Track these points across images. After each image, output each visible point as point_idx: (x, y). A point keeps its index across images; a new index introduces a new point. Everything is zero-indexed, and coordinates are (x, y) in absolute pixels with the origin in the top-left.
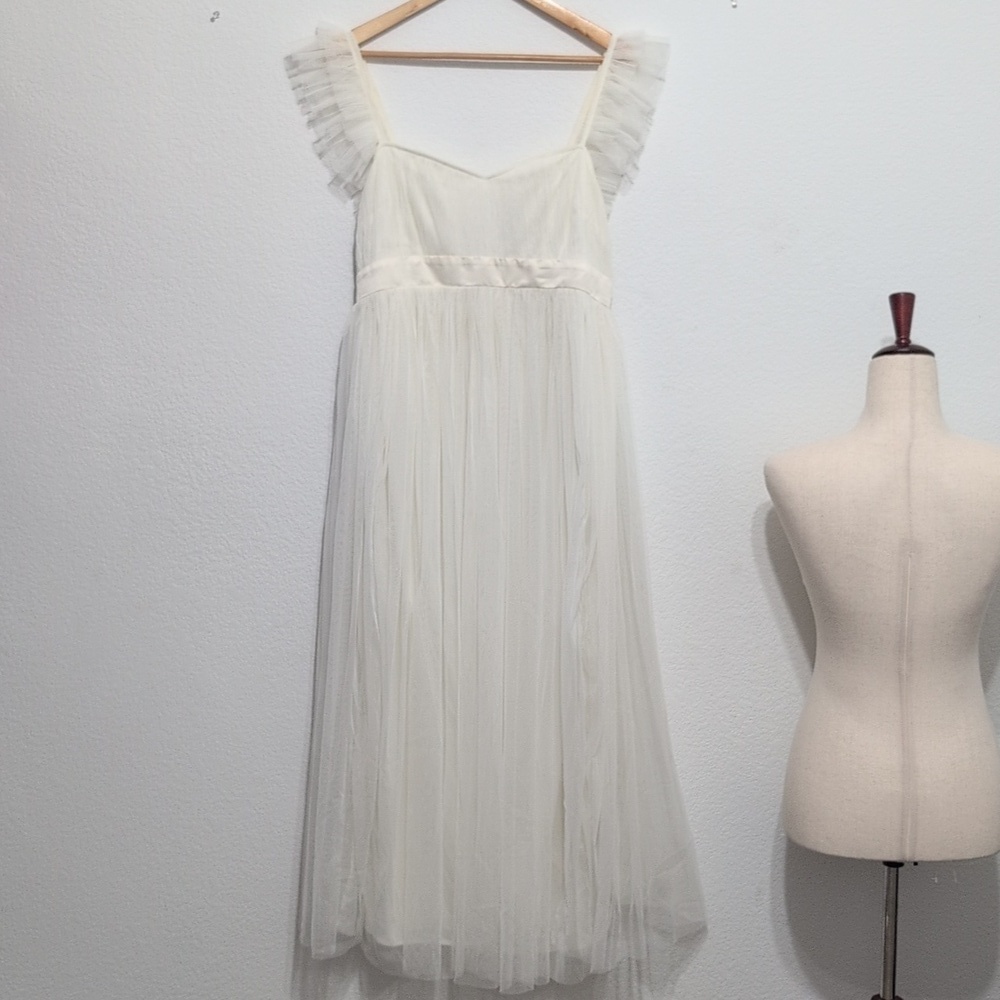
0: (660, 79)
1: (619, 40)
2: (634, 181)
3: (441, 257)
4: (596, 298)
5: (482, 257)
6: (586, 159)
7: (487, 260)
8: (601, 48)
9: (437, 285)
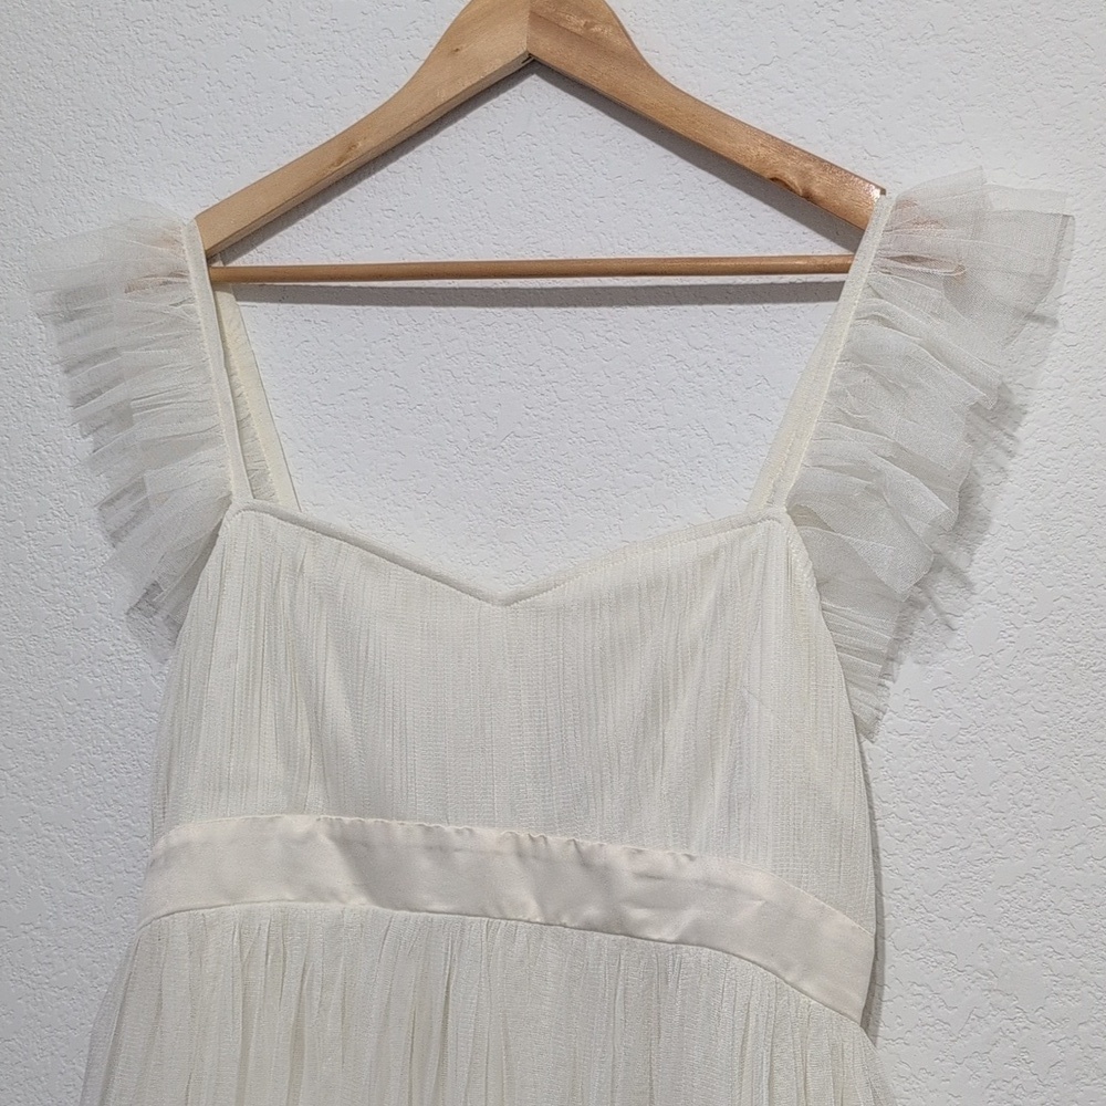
0: (1041, 319)
1: (902, 204)
2: (956, 622)
3: (370, 821)
4: (807, 986)
5: (478, 830)
6: (787, 545)
7: (489, 835)
8: (845, 226)
9: (359, 903)
